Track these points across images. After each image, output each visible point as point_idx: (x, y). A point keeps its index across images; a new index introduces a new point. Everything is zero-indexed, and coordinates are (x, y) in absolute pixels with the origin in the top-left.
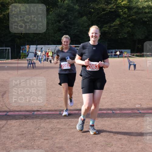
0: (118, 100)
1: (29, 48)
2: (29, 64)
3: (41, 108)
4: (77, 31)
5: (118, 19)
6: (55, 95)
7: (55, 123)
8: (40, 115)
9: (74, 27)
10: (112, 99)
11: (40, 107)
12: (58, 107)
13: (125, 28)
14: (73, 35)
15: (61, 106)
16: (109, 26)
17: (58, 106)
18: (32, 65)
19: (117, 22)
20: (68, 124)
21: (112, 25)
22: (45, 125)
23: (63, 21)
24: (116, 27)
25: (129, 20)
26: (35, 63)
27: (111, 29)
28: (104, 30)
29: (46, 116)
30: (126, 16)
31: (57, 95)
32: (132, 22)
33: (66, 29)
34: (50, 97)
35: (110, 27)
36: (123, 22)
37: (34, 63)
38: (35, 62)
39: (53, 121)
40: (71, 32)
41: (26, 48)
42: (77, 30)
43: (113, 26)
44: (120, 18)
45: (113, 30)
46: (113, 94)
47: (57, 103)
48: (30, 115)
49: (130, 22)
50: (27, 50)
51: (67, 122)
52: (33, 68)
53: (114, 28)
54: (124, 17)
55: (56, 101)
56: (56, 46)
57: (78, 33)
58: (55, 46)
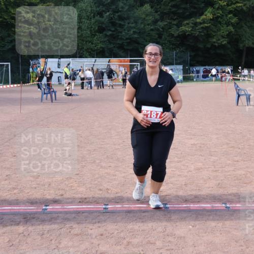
0: (229, 173)
1: (46, 63)
2: (45, 93)
3: (62, 195)
4: (134, 32)
5: (210, 9)
6: (94, 162)
7: (94, 237)
8: (61, 213)
9: (128, 23)
10: (216, 171)
11: (61, 192)
12: (101, 192)
13: (223, 27)
14: (127, 39)
15: (107, 189)
16: (192, 23)
17: (100, 190)
18: (49, 95)
19: (208, 14)
20: (125, 242)
21: (198, 20)
22: (70, 244)
23: (108, 13)
24: (206, 25)
25: (230, 12)
26: (55, 92)
27: (197, 28)
28: (183, 31)
29: (73, 215)
30: (225, 3)
31: (97, 162)
32: (235, 15)
33: (113, 29)
34: (83, 167)
35: (196, 24)
36: (219, 15)
37: (53, 91)
38: (55, 90)
39: (90, 232)
40: (124, 33)
41: (39, 63)
42: (134, 30)
43: (201, 23)
44: (214, 8)
45: (200, 30)
46: (216, 158)
47: (99, 180)
48: (36, 213)
49: (231, 15)
50: (42, 67)
51: (122, 235)
52: (52, 102)
53: (202, 26)
54: (221, 6)
55: (97, 176)
56: (96, 60)
57: (136, 36)
58: (93, 59)
